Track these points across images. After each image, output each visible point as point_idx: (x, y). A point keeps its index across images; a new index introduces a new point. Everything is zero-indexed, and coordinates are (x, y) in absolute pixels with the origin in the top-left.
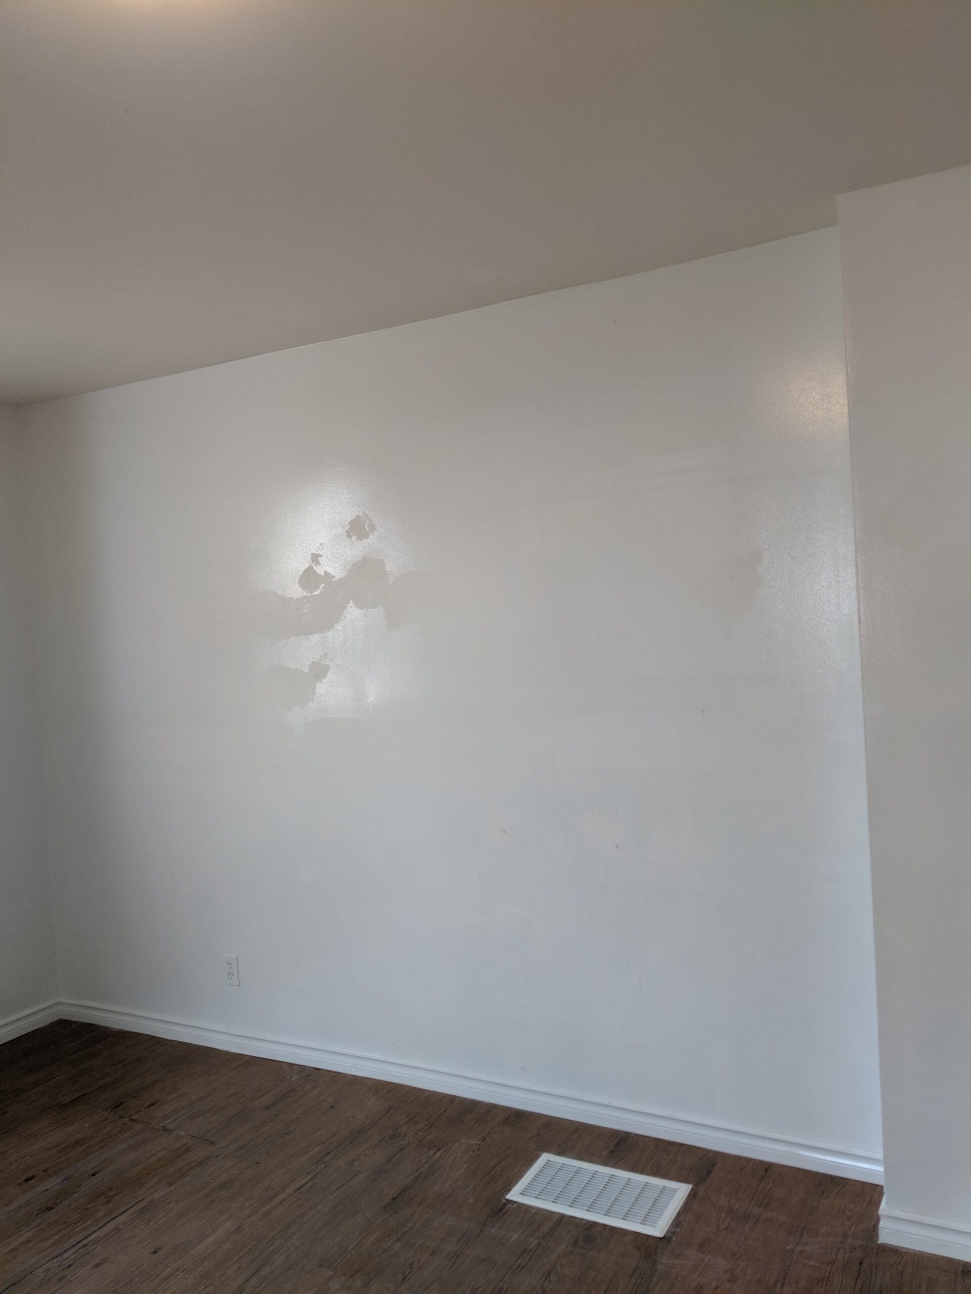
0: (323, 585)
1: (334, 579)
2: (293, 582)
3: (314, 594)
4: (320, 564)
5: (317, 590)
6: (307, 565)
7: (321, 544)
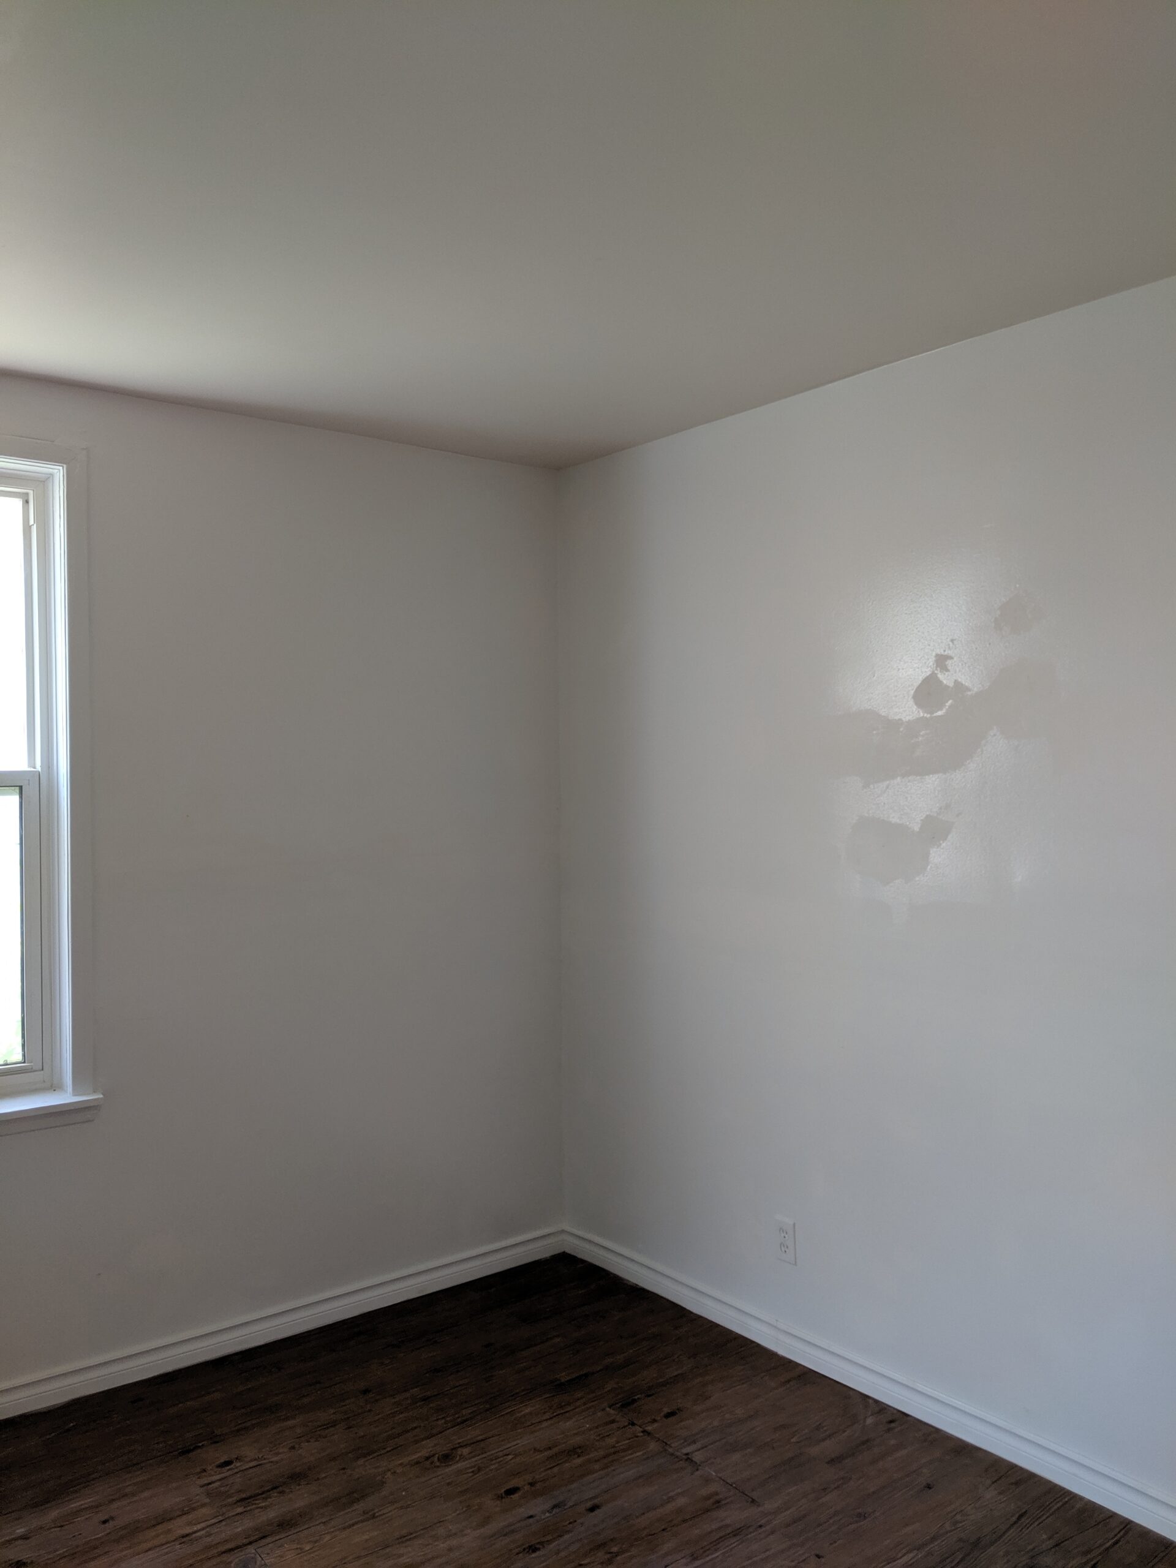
0: (950, 702)
1: (969, 693)
2: (904, 697)
3: (935, 715)
4: (947, 670)
5: (942, 710)
6: (927, 672)
7: (952, 641)
